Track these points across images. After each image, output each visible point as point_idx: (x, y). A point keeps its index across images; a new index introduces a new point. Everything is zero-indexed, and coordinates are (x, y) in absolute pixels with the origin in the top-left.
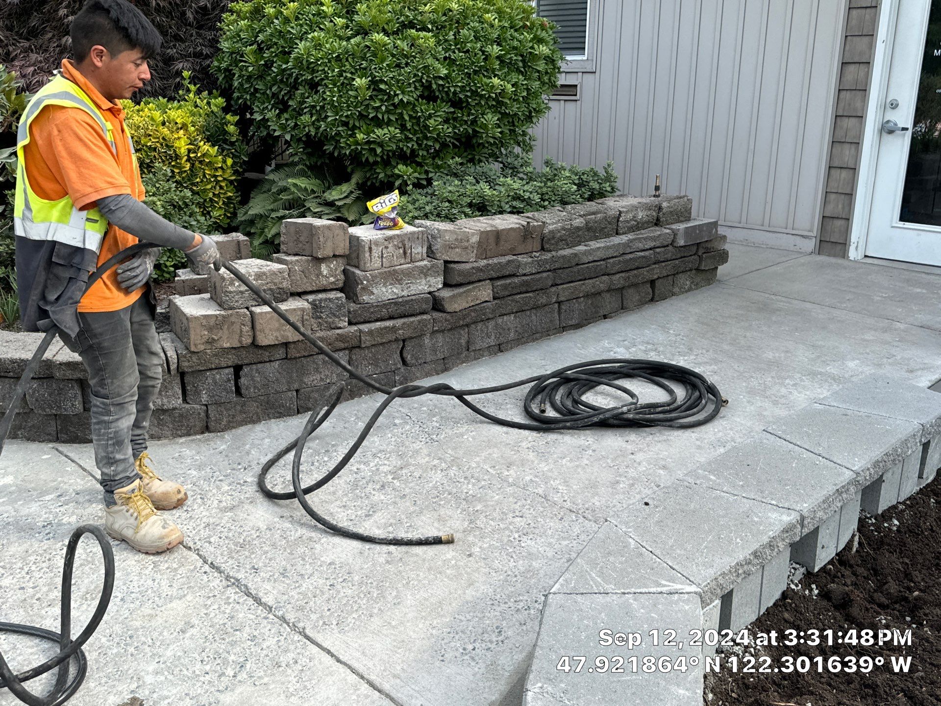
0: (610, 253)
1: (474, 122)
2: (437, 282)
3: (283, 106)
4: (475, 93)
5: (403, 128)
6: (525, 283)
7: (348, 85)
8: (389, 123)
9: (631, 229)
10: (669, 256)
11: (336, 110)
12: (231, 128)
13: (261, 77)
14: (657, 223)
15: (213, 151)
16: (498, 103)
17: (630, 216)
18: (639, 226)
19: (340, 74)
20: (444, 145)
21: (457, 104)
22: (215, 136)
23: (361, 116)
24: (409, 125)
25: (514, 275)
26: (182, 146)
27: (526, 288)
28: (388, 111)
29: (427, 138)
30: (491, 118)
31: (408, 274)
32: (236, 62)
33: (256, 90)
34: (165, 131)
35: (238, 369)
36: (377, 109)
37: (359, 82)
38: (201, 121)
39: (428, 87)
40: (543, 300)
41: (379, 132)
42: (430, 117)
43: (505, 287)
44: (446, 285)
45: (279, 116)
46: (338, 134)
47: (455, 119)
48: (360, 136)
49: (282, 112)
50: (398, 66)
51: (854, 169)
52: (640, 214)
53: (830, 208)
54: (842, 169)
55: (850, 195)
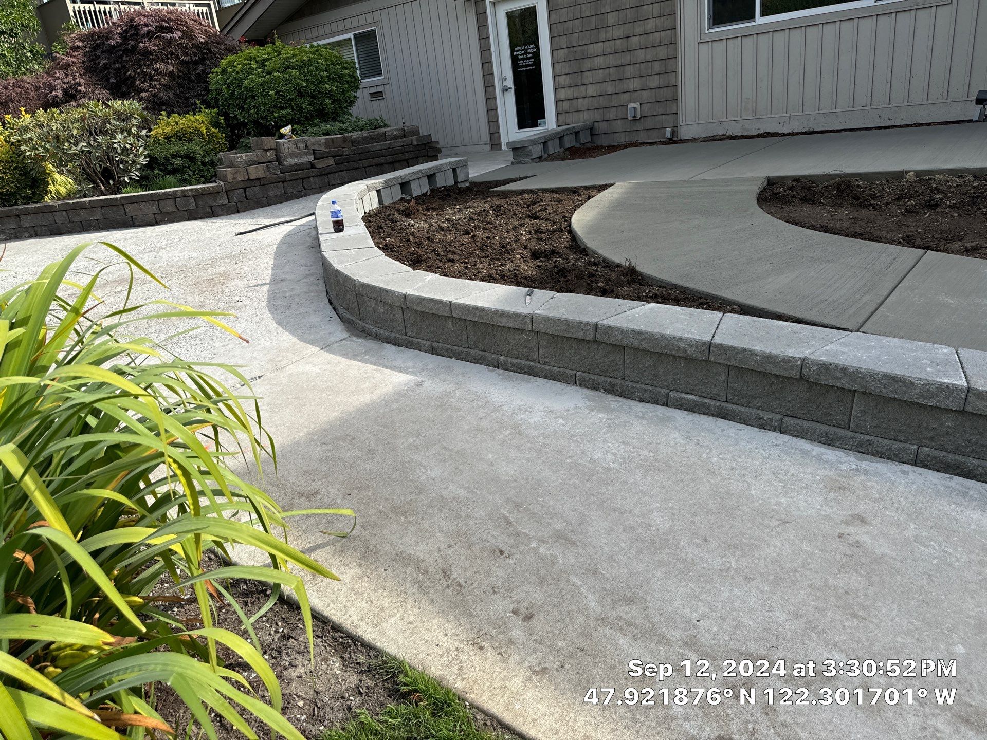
0: (383, 147)
1: (322, 104)
2: (311, 158)
3: (242, 108)
4: (319, 92)
5: (293, 110)
6: (347, 159)
7: (267, 94)
8: (286, 108)
9: (392, 139)
10: (411, 149)
11: (264, 105)
12: (222, 121)
13: (231, 98)
14: (405, 137)
15: (216, 131)
16: (330, 95)
17: (390, 133)
18: (395, 138)
19: (263, 91)
20: (312, 115)
21: (313, 97)
22: (216, 124)
23: (275, 107)
24: (295, 108)
25: (342, 155)
26: (204, 130)
27: (348, 160)
28: (285, 103)
29: (304, 112)
30: (328, 101)
31: (299, 154)
32: (219, 94)
33: (230, 104)
34: (195, 124)
35: (245, 189)
36: (281, 103)
37: (271, 92)
38: (209, 119)
39: (299, 92)
40: (357, 166)
41: (283, 112)
42: (303, 103)
43: (339, 160)
44: (315, 159)
45: (241, 113)
46: (267, 115)
47: (314, 104)
48: (276, 115)
49: (242, 111)
50: (286, 84)
51: (496, 109)
52: (395, 133)
53: (491, 129)
54: (492, 110)
55: (497, 121)
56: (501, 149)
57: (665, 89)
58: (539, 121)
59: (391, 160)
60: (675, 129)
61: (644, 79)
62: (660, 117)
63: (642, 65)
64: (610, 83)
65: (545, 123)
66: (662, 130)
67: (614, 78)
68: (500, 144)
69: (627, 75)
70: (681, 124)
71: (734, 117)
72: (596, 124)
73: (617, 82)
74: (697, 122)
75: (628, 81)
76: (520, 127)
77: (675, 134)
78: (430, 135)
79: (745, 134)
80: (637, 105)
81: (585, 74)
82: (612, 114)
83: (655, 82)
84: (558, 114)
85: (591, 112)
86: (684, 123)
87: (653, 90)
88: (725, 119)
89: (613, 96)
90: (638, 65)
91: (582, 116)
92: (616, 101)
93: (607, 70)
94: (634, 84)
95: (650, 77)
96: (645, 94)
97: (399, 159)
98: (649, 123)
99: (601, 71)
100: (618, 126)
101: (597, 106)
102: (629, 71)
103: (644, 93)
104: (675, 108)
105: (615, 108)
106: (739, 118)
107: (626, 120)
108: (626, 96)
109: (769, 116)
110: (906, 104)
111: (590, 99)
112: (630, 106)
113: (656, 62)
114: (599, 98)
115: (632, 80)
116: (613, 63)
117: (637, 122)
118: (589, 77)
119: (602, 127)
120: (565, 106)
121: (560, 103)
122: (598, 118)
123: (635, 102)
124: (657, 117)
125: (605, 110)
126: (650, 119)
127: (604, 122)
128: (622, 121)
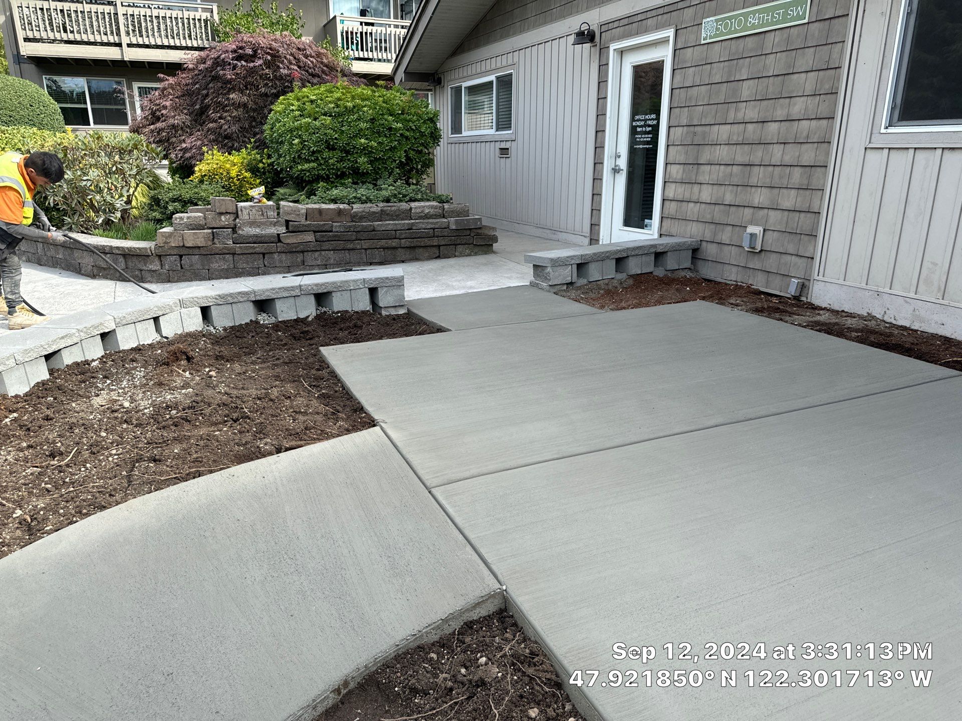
2: (282, 230)
14: (443, 217)
18: (426, 217)
22: (252, 168)
25: (330, 231)
27: (337, 238)
38: (246, 162)
43: (323, 236)
44: (287, 232)
51: (600, 195)
52: (427, 211)
53: (593, 219)
54: (597, 195)
55: (599, 211)
57: (802, 215)
58: (646, 221)
60: (807, 283)
61: (776, 191)
62: (789, 257)
63: (776, 168)
64: (730, 187)
65: (651, 226)
66: (788, 279)
67: (735, 181)
69: (754, 181)
70: (816, 277)
72: (704, 244)
73: (739, 188)
74: (841, 281)
75: (753, 189)
76: (625, 225)
77: (805, 291)
81: (702, 167)
82: (726, 236)
83: (789, 199)
84: (662, 219)
85: (701, 226)
86: (820, 278)
87: (786, 213)
88: (887, 290)
89: (733, 209)
90: (771, 168)
91: (689, 228)
92: (734, 216)
93: (730, 167)
94: (760, 197)
95: (785, 191)
96: (774, 217)
98: (771, 262)
99: (722, 167)
100: (731, 255)
101: (708, 218)
102: (758, 175)
103: (772, 213)
104: (812, 249)
105: (730, 228)
106: (912, 295)
107: (741, 249)
108: (748, 212)
111: (703, 206)
112: (751, 229)
113: (796, 169)
114: (713, 206)
115: (759, 189)
116: (740, 159)
117: (756, 257)
118: (706, 174)
119: (710, 250)
120: (672, 207)
121: (665, 203)
122: (708, 236)
123: (757, 225)
124: (784, 256)
125: (718, 226)
126: (774, 256)
127: (715, 245)
128: (737, 248)
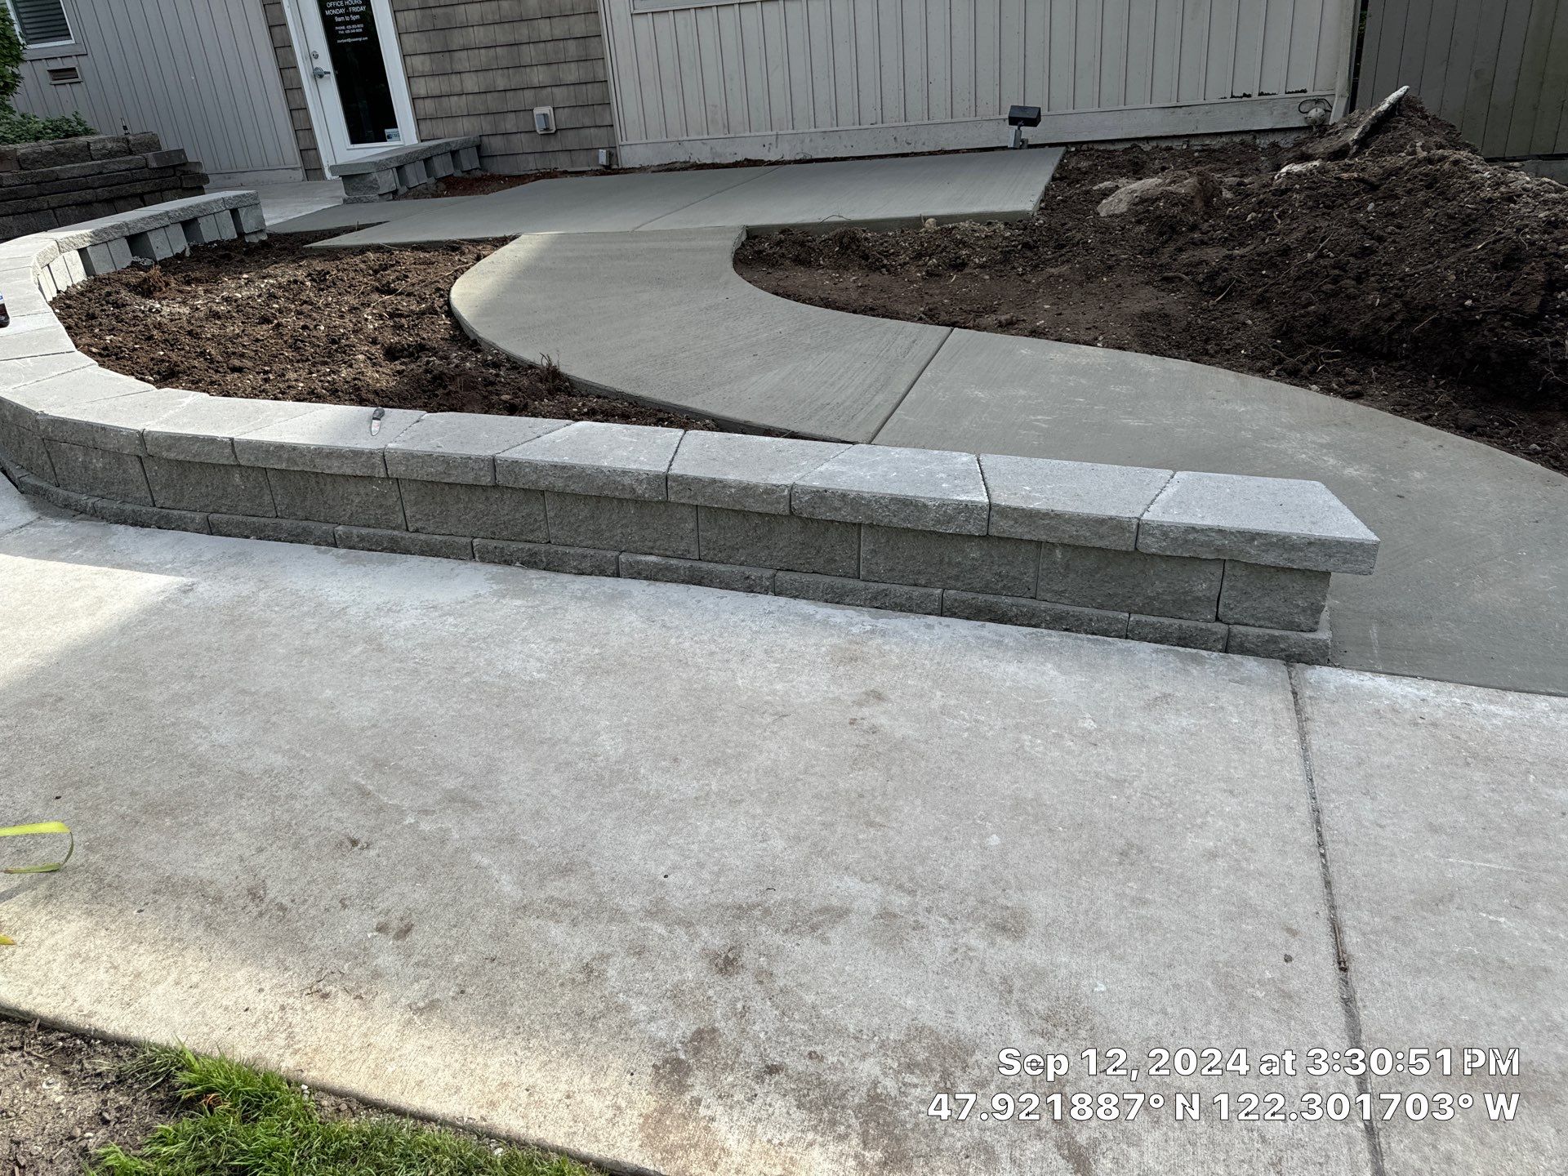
0: (87, 172)
6: (12, 192)
9: (104, 156)
10: (146, 176)
14: (131, 153)
17: (99, 146)
18: (111, 154)
51: (306, 109)
52: (109, 146)
53: (302, 142)
54: (298, 110)
55: (311, 129)
56: (323, 177)
57: (589, 86)
58: (388, 131)
59: (106, 195)
60: (613, 151)
61: (554, 67)
62: (587, 131)
63: (548, 44)
64: (500, 71)
65: (397, 135)
66: (593, 152)
67: (503, 63)
68: (321, 169)
69: (527, 60)
70: (621, 143)
71: (698, 134)
72: (485, 139)
73: (511, 70)
74: (644, 141)
75: (528, 69)
76: (353, 141)
77: (614, 158)
78: (182, 151)
79: (717, 161)
80: (547, 110)
81: (456, 54)
82: (510, 123)
83: (571, 73)
84: (418, 121)
85: (473, 119)
86: (624, 142)
87: (571, 87)
88: (685, 138)
89: (509, 94)
90: (542, 45)
91: (459, 125)
92: (513, 101)
93: (493, 49)
94: (538, 76)
95: (564, 65)
96: (559, 93)
97: (123, 193)
98: (571, 140)
99: (483, 51)
100: (522, 143)
101: (482, 109)
102: (530, 53)
103: (557, 90)
104: (609, 118)
105: (512, 115)
106: (706, 137)
107: (533, 134)
108: (529, 94)
109: (747, 134)
110: (926, 122)
111: (471, 97)
112: (538, 111)
113: (570, 42)
114: (483, 95)
115: (535, 68)
116: (502, 39)
117: (552, 137)
118: (463, 61)
119: (496, 144)
120: (429, 106)
121: (419, 103)
122: (488, 129)
123: (544, 105)
124: (582, 131)
125: (497, 116)
126: (571, 133)
127: (499, 137)
128: (527, 135)
